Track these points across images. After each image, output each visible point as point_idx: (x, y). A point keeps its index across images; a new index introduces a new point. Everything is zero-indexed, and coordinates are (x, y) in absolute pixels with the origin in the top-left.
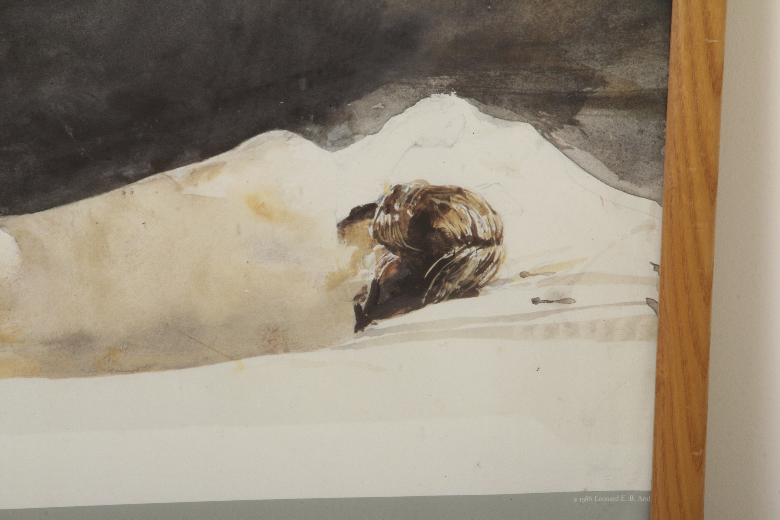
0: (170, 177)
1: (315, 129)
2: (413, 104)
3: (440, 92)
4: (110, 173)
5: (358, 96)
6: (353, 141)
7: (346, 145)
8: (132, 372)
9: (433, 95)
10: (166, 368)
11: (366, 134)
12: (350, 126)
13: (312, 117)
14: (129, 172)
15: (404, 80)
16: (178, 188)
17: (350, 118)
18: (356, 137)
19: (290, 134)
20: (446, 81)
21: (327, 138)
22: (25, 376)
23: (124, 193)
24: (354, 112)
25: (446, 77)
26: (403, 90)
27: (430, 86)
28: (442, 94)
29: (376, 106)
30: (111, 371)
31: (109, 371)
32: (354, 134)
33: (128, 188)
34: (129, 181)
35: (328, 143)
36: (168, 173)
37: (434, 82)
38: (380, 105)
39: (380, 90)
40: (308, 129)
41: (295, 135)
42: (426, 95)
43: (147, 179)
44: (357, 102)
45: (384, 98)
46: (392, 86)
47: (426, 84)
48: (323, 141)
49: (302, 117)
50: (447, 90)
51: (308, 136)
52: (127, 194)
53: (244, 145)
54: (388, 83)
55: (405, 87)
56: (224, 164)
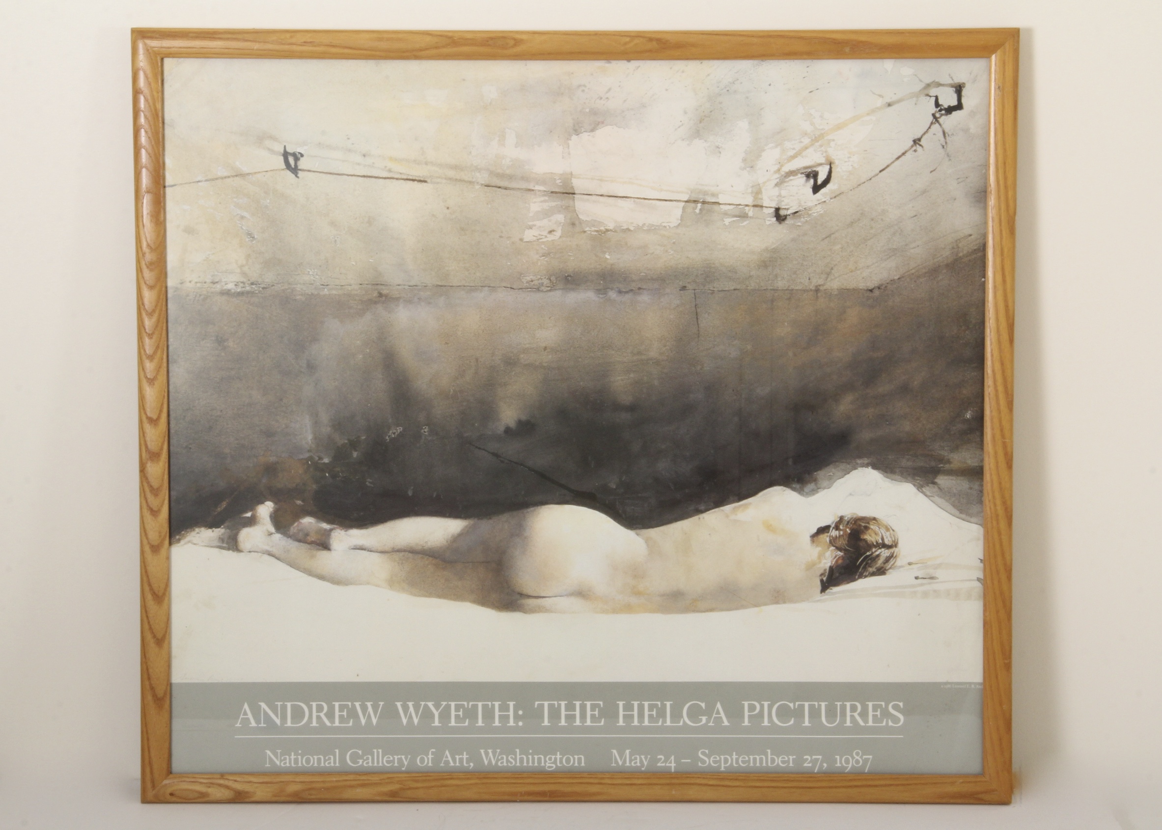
0: (723, 510)
1: (798, 486)
2: (849, 473)
3: (863, 467)
4: (692, 508)
5: (820, 469)
6: (817, 492)
7: (814, 494)
8: (704, 612)
9: (859, 468)
10: (722, 610)
11: (824, 488)
12: (816, 484)
13: (796, 480)
14: (702, 507)
15: (844, 461)
16: (727, 516)
17: (815, 480)
18: (819, 490)
19: (785, 488)
20: (866, 461)
21: (804, 491)
22: (651, 612)
23: (699, 518)
24: (818, 477)
25: (866, 459)
26: (843, 466)
27: (857, 464)
28: (864, 468)
29: (829, 474)
30: (694, 611)
31: (693, 611)
32: (818, 489)
33: (702, 516)
34: (702, 512)
35: (805, 493)
36: (722, 508)
37: (859, 461)
38: (831, 474)
39: (831, 466)
40: (794, 486)
41: (787, 489)
42: (856, 469)
43: (711, 511)
44: (819, 472)
45: (833, 470)
46: (837, 463)
47: (855, 462)
48: (802, 492)
49: (791, 480)
50: (867, 465)
51: (794, 489)
52: (701, 519)
53: (761, 494)
54: (836, 462)
55: (844, 464)
56: (750, 504)
